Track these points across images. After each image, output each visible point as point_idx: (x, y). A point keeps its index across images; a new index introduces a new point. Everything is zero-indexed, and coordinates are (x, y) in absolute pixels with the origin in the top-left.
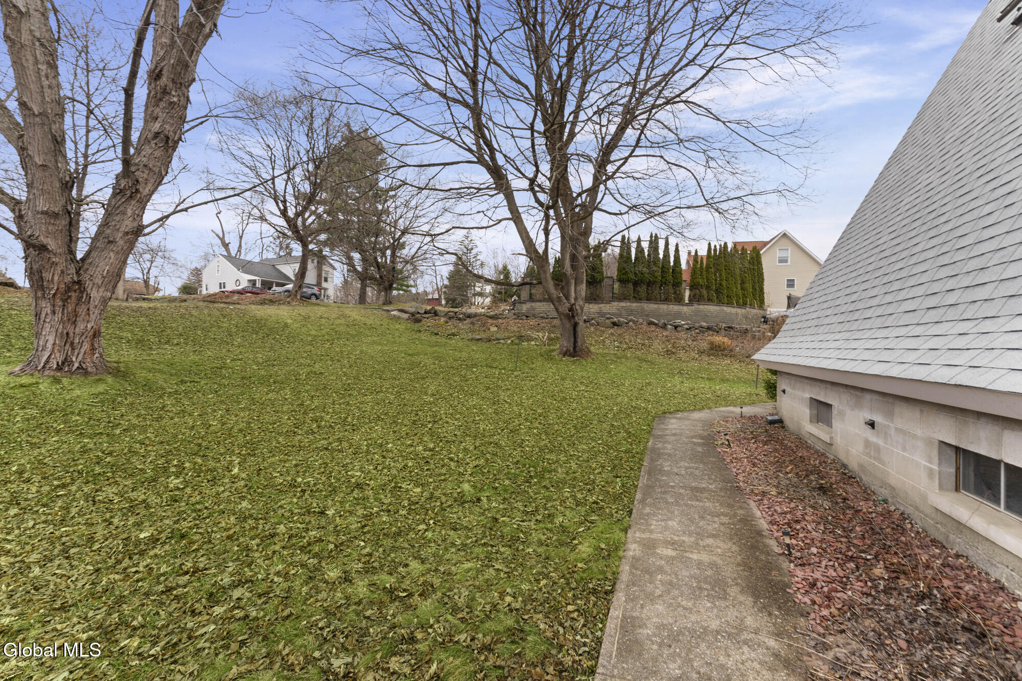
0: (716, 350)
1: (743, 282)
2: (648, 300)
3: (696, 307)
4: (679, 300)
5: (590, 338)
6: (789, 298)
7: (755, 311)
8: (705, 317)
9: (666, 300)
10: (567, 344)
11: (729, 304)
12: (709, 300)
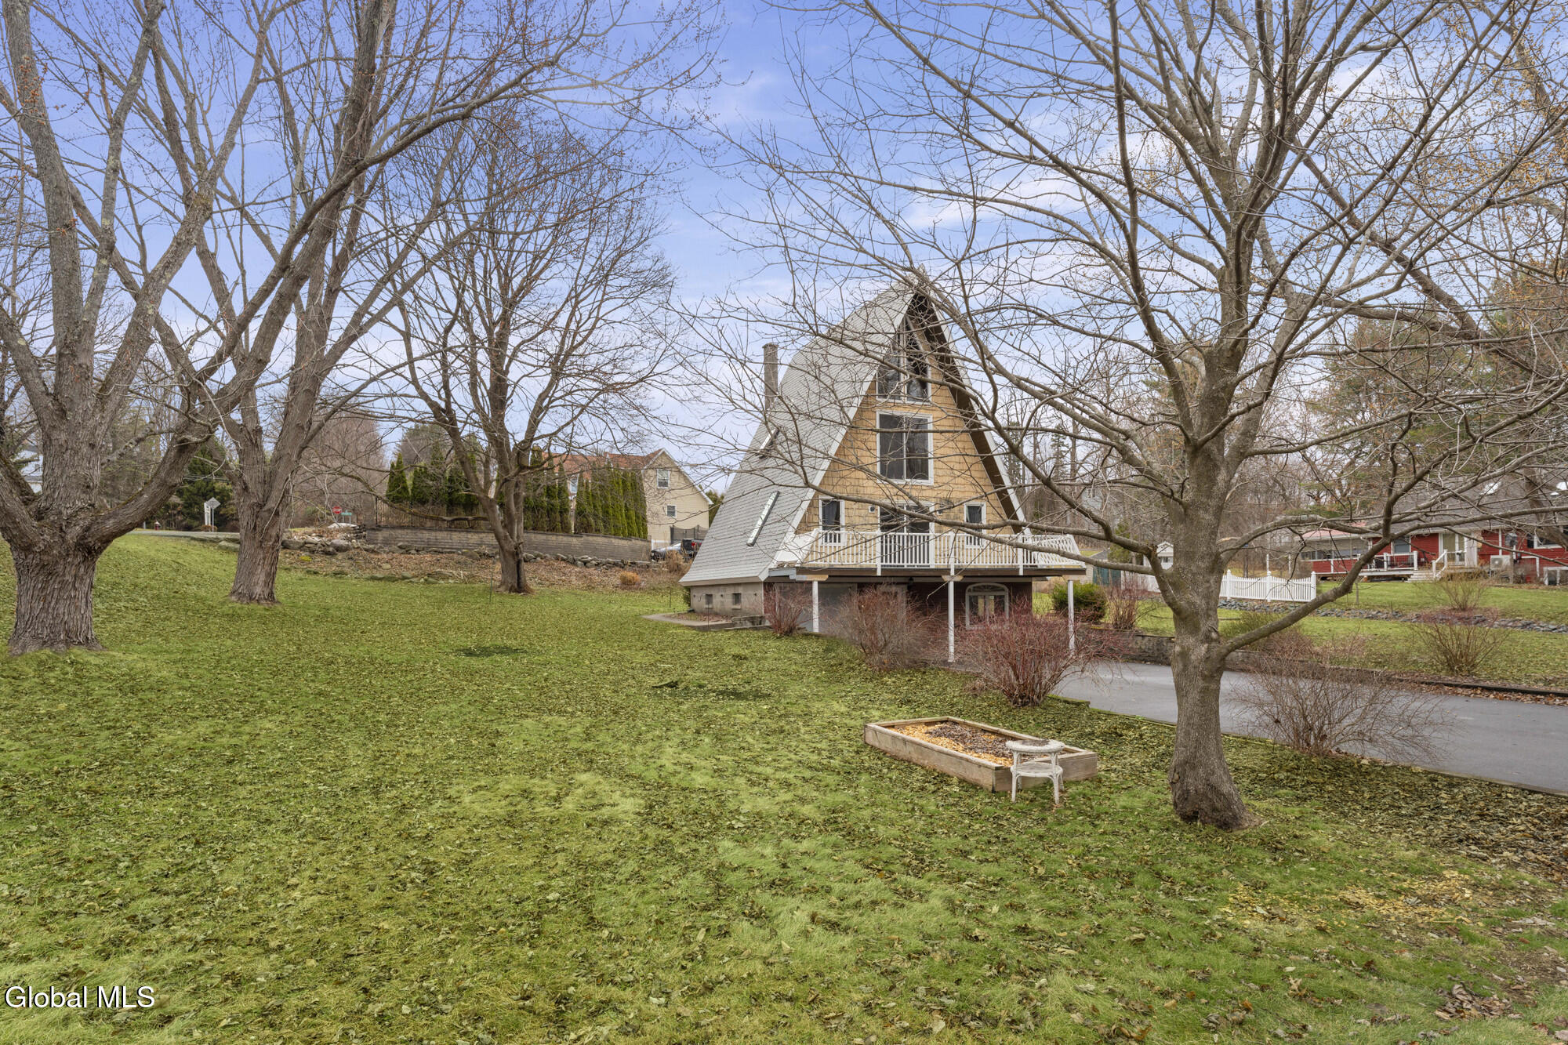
0: (627, 584)
1: (627, 510)
2: (534, 529)
3: (584, 538)
4: (565, 529)
5: (531, 575)
6: (672, 530)
7: (640, 543)
8: (594, 550)
9: (553, 530)
10: (513, 581)
11: (616, 535)
12: (598, 530)
